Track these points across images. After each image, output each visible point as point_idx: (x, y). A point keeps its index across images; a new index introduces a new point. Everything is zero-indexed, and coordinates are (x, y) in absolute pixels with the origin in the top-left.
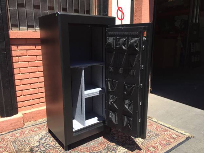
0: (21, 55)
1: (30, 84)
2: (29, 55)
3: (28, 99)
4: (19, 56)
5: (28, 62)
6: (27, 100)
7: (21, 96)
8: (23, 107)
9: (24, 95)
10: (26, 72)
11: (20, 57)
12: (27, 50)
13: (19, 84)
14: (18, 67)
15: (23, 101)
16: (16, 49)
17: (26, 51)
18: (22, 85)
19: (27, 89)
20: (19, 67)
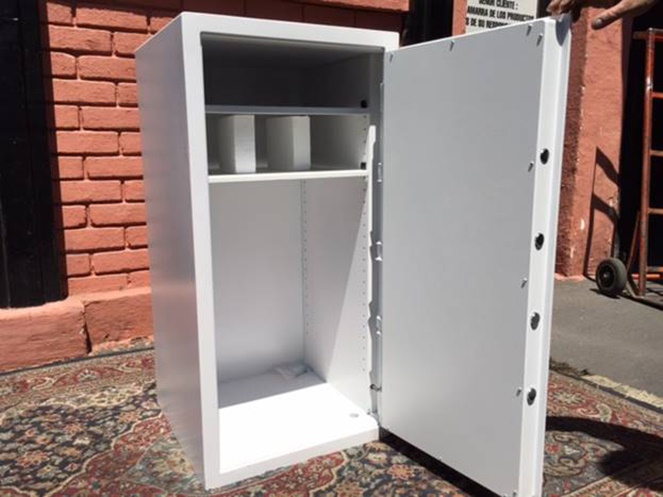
0: (88, 48)
1: (123, 179)
2: (120, 51)
3: (112, 245)
4: (77, 53)
5: (116, 81)
6: (105, 246)
7: (82, 226)
8: (89, 274)
9: (94, 225)
10: (105, 126)
11: (82, 57)
12: (113, 29)
13: (76, 176)
14: (71, 100)
15: (91, 252)
16: (68, 21)
17: (108, 33)
18: (87, 181)
19: (109, 198)
20: (75, 99)
